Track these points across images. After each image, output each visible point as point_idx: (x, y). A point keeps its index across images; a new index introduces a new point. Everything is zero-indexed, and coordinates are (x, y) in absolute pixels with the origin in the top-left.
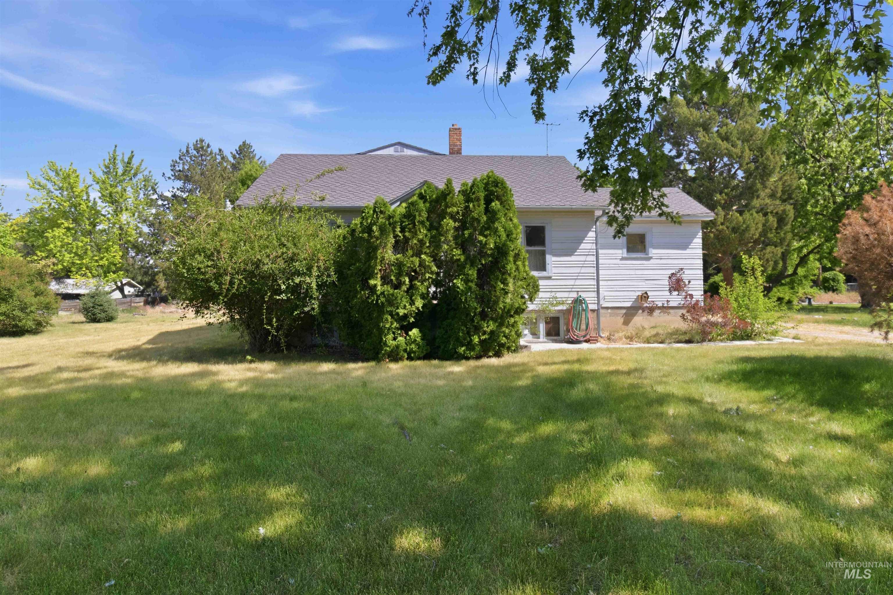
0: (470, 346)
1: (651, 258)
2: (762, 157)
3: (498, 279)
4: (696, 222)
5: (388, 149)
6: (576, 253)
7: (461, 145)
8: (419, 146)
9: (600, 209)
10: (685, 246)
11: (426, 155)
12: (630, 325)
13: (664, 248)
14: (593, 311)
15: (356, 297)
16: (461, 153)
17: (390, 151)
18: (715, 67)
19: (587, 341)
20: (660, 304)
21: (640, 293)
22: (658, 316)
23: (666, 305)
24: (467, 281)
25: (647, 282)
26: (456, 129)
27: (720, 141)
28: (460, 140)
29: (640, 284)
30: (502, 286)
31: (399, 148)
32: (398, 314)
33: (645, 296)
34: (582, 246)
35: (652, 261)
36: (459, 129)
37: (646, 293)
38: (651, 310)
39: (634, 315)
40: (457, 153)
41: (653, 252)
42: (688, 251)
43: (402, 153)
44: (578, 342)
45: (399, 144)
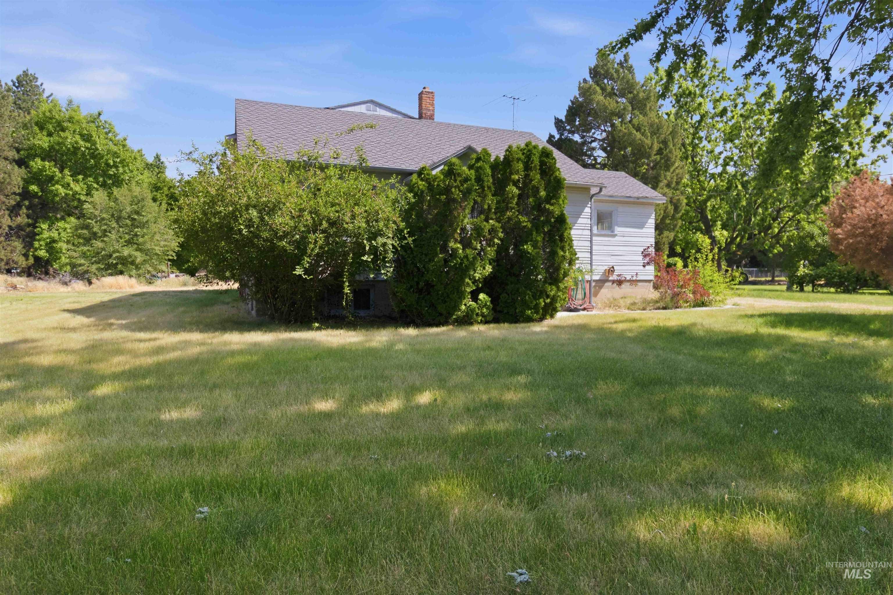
0: (536, 308)
1: (616, 235)
2: (666, 150)
3: (558, 246)
4: (651, 204)
5: (359, 106)
6: (574, 227)
7: (433, 110)
8: (392, 107)
9: (597, 186)
10: (641, 226)
11: (400, 117)
12: (598, 296)
13: (627, 227)
14: (587, 281)
15: (433, 261)
16: (433, 119)
17: (362, 109)
18: (623, 60)
19: (584, 309)
20: (628, 279)
21: (606, 268)
22: (626, 288)
23: (634, 278)
24: (535, 246)
25: (612, 257)
26: (429, 92)
27: (635, 132)
28: (433, 105)
29: (606, 259)
30: (562, 253)
31: (372, 106)
32: (474, 277)
33: (611, 270)
34: (580, 221)
35: (617, 238)
36: (432, 93)
37: (613, 267)
38: (620, 283)
39: (601, 287)
40: (430, 119)
41: (618, 230)
42: (644, 230)
43: (375, 113)
44: (576, 310)
45: (372, 102)
